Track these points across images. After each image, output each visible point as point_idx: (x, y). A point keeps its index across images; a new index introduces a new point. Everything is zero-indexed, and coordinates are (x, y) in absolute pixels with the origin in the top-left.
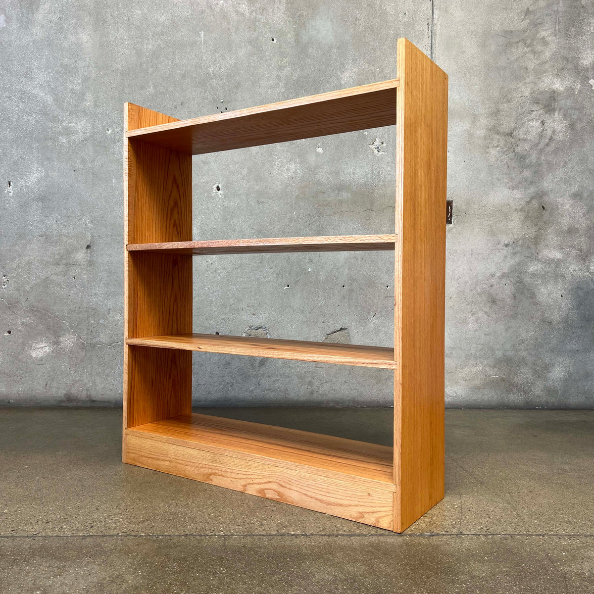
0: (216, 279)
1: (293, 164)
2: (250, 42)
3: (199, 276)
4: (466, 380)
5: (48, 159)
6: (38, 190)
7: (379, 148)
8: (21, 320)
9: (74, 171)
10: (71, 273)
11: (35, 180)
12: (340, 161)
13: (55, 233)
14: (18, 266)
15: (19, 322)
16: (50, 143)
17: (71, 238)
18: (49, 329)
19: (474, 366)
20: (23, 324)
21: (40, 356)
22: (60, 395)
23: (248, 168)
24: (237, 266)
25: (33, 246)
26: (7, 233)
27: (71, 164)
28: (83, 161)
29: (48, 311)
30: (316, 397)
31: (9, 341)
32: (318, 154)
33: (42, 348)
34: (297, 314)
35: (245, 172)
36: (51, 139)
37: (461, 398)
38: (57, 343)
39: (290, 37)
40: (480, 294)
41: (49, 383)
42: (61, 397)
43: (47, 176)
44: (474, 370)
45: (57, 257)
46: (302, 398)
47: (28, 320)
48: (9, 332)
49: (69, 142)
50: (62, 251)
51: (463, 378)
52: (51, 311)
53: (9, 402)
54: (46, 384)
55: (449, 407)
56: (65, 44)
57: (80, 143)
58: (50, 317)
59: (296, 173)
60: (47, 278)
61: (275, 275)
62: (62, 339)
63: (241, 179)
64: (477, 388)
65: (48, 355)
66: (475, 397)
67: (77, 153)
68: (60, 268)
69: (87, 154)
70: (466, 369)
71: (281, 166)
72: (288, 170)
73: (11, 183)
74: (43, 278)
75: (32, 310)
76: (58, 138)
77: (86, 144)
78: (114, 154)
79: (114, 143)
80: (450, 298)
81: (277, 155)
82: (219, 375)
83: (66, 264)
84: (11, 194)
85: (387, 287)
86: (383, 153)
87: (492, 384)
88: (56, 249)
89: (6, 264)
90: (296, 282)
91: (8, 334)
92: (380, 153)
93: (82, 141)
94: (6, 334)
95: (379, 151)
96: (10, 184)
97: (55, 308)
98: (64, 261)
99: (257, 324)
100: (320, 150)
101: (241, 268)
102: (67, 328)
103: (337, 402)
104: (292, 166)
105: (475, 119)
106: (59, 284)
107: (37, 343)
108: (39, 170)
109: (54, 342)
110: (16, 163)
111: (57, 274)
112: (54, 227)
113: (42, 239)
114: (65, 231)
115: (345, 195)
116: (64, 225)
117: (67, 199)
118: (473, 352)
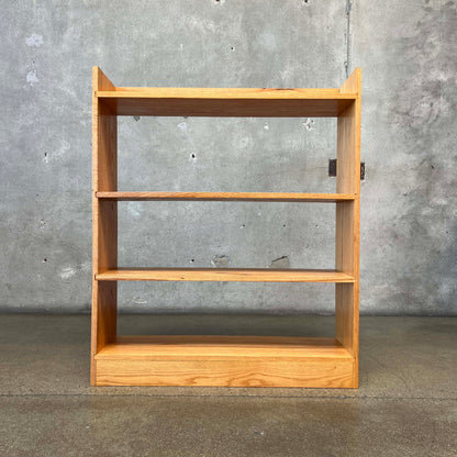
0: (192, 222)
1: (247, 138)
2: (216, 50)
4: (376, 295)
5: (73, 137)
6: (66, 159)
7: (310, 125)
8: (54, 251)
11: (63, 151)
12: (281, 135)
13: (78, 189)
16: (74, 125)
18: (73, 258)
19: (381, 284)
20: (55, 254)
21: (67, 277)
22: (81, 305)
23: (215, 141)
24: (207, 212)
25: (62, 199)
29: (72, 245)
30: (265, 307)
31: (45, 267)
32: (265, 130)
33: (68, 271)
34: (251, 246)
35: (212, 144)
36: (74, 122)
38: (80, 268)
39: (245, 46)
40: (386, 231)
43: (72, 149)
44: (381, 287)
45: (79, 206)
46: (255, 308)
47: (59, 251)
50: (82, 202)
51: (374, 293)
52: (75, 245)
53: (45, 310)
54: (72, 297)
56: (85, 55)
58: (74, 249)
59: (249, 144)
60: (72, 221)
61: (234, 218)
62: (82, 265)
63: (210, 150)
64: (383, 301)
65: (73, 276)
66: (382, 307)
68: (82, 214)
70: (376, 287)
71: (239, 139)
72: (244, 142)
73: (46, 154)
74: (69, 221)
75: (61, 244)
76: (79, 122)
80: (363, 234)
81: (235, 131)
83: (86, 211)
84: (47, 162)
85: (317, 226)
86: (313, 129)
87: (395, 297)
88: (79, 200)
89: (43, 211)
90: (250, 223)
92: (310, 129)
94: (43, 262)
95: (309, 127)
97: (78, 243)
98: (84, 209)
99: (222, 254)
100: (267, 127)
101: (209, 213)
102: (86, 257)
103: (280, 311)
104: (247, 140)
105: (381, 102)
107: (65, 268)
108: (66, 145)
109: (77, 267)
110: (50, 140)
111: (79, 218)
112: (77, 185)
113: (68, 194)
115: (285, 160)
118: (381, 274)
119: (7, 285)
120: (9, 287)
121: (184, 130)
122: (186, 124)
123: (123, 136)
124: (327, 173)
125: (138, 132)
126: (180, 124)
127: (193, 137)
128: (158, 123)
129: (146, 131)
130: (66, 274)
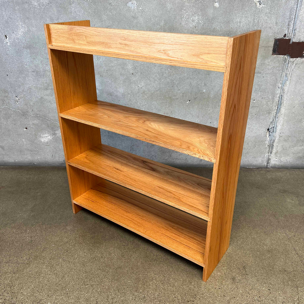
0: (144, 98)
1: (197, 16)
3: (134, 96)
4: (294, 154)
5: (28, 18)
6: (25, 41)
7: (261, 2)
8: (32, 122)
11: (22, 34)
12: (231, 13)
13: (42, 70)
14: (23, 91)
15: (31, 123)
16: (26, 6)
18: (49, 127)
19: (300, 146)
20: (33, 124)
21: (46, 141)
22: (61, 161)
23: (165, 21)
24: (157, 89)
25: (30, 78)
26: (12, 71)
27: (44, 22)
29: (46, 117)
31: (27, 133)
32: (215, 8)
33: (46, 137)
34: (195, 118)
36: (26, 3)
37: (289, 163)
38: (55, 134)
41: (54, 155)
42: (62, 162)
43: (29, 31)
44: (300, 148)
45: (45, 85)
47: (36, 122)
48: (26, 128)
49: (39, 5)
50: (48, 81)
51: (292, 152)
52: (48, 117)
53: (34, 164)
54: (53, 156)
55: (281, 167)
58: (47, 120)
59: (198, 23)
60: (42, 98)
61: (181, 94)
62: (56, 132)
63: (160, 29)
65: (51, 141)
66: (298, 162)
67: (46, 13)
68: (48, 92)
69: (53, 14)
70: (296, 148)
71: (188, 18)
72: (193, 21)
73: (7, 36)
74: (40, 97)
75: (37, 116)
76: (31, 2)
77: (51, 6)
78: (71, 13)
79: (70, 4)
80: (294, 107)
81: (185, 10)
82: (148, 151)
84: (9, 44)
85: (254, 100)
86: (263, 5)
88: (44, 80)
89: (15, 89)
90: (195, 99)
91: (26, 129)
92: (261, 6)
93: (48, 3)
94: (24, 130)
95: (260, 4)
96: (6, 37)
100: (217, 5)
101: (159, 90)
104: (196, 18)
106: (50, 101)
107: (43, 134)
108: (23, 26)
109: (53, 134)
110: (7, 22)
111: (47, 95)
112: (40, 66)
113: (34, 74)
116: (46, 65)
118: (302, 138)
120: (2, 148)
121: (134, 10)
122: (135, 2)
123: (75, 17)
124: (271, 52)
125: (89, 13)
126: (130, 3)
127: (143, 16)
128: (108, 2)
129: (97, 11)
130: (45, 139)
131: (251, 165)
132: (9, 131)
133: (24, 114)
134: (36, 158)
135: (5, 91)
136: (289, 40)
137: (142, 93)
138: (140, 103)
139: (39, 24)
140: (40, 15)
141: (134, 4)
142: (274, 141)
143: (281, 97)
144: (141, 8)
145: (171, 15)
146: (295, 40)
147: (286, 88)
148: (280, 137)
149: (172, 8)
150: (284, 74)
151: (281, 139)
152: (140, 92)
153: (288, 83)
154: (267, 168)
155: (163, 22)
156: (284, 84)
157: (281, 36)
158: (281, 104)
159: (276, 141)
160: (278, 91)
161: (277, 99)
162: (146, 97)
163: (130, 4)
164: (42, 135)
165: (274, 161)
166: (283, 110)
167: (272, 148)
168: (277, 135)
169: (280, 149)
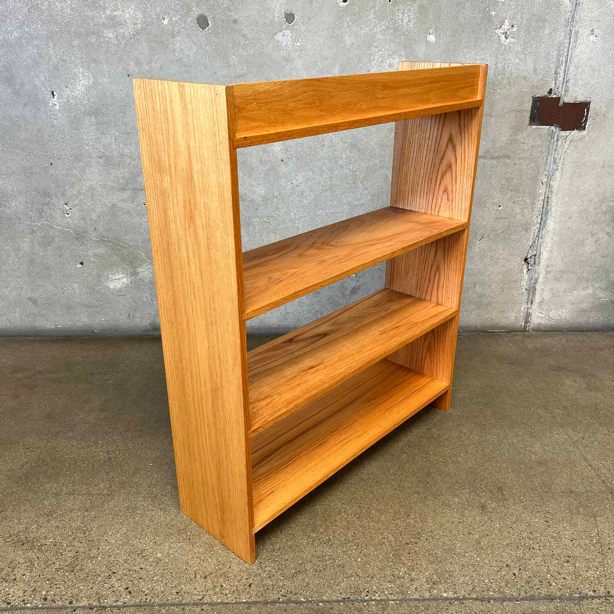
0: (303, 204)
1: (397, 57)
3: (283, 200)
4: (573, 304)
5: (95, 61)
6: (89, 101)
7: (508, 33)
8: (93, 251)
9: (128, 76)
10: (140, 199)
11: (83, 88)
12: (456, 53)
13: (116, 153)
14: (79, 193)
15: (91, 253)
16: (93, 39)
17: (135, 159)
18: (124, 260)
19: (584, 289)
20: (95, 254)
21: (119, 287)
22: (144, 324)
23: (341, 65)
24: (326, 188)
25: (93, 169)
26: (62, 155)
27: (124, 67)
28: (138, 63)
29: (120, 242)
31: (83, 273)
32: (428, 44)
33: (119, 279)
36: (94, 33)
37: (564, 321)
38: (135, 274)
40: (605, 213)
41: (131, 314)
42: (147, 327)
43: (96, 83)
44: (583, 293)
45: (121, 181)
47: (100, 251)
48: (82, 264)
49: (117, 37)
50: (126, 174)
51: (570, 301)
52: (124, 242)
53: (93, 332)
54: (129, 315)
55: (550, 329)
57: (131, 38)
58: (123, 247)
60: (114, 206)
61: (369, 197)
62: (139, 270)
64: (584, 311)
65: (127, 286)
66: (580, 320)
67: (129, 52)
68: (127, 194)
69: (141, 53)
70: (575, 293)
71: (382, 61)
72: (391, 66)
73: (54, 92)
74: (110, 205)
75: (102, 240)
76: (102, 32)
77: (138, 39)
78: (174, 51)
79: (173, 37)
80: (570, 218)
81: (376, 47)
82: (308, 303)
83: (133, 189)
84: (57, 107)
85: (500, 207)
86: (512, 40)
87: (600, 307)
88: (119, 172)
89: (65, 190)
91: (80, 266)
92: (508, 41)
93: (133, 35)
94: (78, 266)
95: (506, 38)
96: (53, 94)
97: (127, 238)
98: (131, 186)
100: (432, 38)
101: (331, 190)
102: (144, 259)
104: (396, 61)
106: (129, 212)
107: (113, 274)
108: (85, 76)
109: (132, 273)
110: (56, 68)
111: (124, 201)
112: (114, 147)
113: (101, 161)
114: (126, 151)
116: (125, 144)
117: (125, 112)
118: (586, 275)
119: (30, 299)
120: (34, 301)
121: (287, 46)
122: (290, 34)
123: (181, 60)
124: (527, 121)
125: (207, 51)
126: (281, 34)
127: (303, 57)
128: (241, 33)
129: (220, 48)
130: (115, 283)
131: (495, 327)
132: (48, 268)
133: (79, 236)
134: (97, 321)
135: (46, 194)
136: (558, 99)
137: (298, 196)
138: (295, 214)
139: (114, 71)
140: (118, 55)
141: (288, 36)
142: (536, 281)
143: (547, 200)
144: (298, 44)
145: (352, 55)
146: (567, 99)
147: (555, 184)
148: (547, 272)
149: (354, 44)
150: (551, 159)
151: (549, 276)
152: (296, 194)
153: (558, 174)
154: (525, 330)
155: (338, 67)
156: (550, 177)
157: (543, 93)
158: (547, 213)
159: (540, 280)
160: (542, 190)
161: (539, 205)
162: (306, 202)
163: (279, 37)
164: (110, 276)
165: (538, 318)
166: (551, 224)
167: (534, 294)
168: (541, 269)
169: (547, 295)
